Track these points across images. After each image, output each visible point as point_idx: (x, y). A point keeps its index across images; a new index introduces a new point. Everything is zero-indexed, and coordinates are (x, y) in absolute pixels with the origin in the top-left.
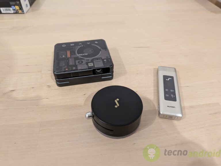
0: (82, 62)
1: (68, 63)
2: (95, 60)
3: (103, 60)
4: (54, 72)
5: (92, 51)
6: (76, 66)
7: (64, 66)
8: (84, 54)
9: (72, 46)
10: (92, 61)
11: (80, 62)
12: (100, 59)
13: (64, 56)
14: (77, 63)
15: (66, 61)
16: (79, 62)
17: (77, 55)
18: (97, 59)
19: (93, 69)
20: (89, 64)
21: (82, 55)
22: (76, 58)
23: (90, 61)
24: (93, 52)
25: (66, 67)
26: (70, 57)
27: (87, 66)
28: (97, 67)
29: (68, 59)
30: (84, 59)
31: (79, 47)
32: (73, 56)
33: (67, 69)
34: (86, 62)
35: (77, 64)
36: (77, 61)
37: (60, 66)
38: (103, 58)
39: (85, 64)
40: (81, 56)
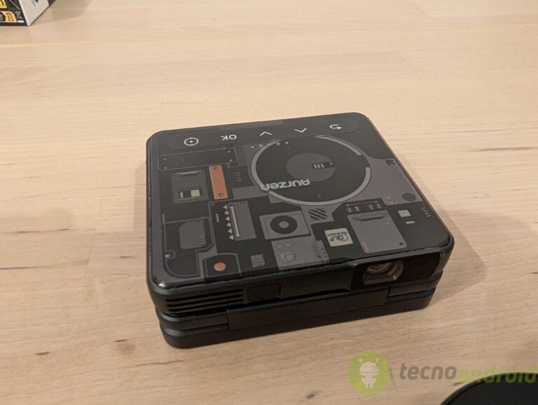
0: (293, 225)
1: (222, 229)
2: (354, 212)
3: (393, 211)
4: (152, 281)
5: (327, 165)
6: (263, 246)
7: (205, 249)
8: (292, 184)
9: (229, 143)
10: (340, 219)
11: (284, 225)
12: (376, 209)
13: (195, 193)
14: (269, 233)
15: (210, 218)
16: (275, 226)
17: (262, 186)
18: (364, 206)
19: (360, 266)
20: (327, 232)
21: (283, 185)
22: (259, 206)
23: (330, 219)
24: (331, 172)
25: (213, 252)
26: (225, 196)
27: (320, 243)
28: (374, 251)
29: (219, 207)
30: (298, 208)
31: (263, 148)
32: (239, 193)
33: (220, 267)
34: (311, 222)
35: (267, 238)
36: (266, 220)
37: (183, 246)
38: (390, 202)
39: (310, 235)
40: (278, 191)
